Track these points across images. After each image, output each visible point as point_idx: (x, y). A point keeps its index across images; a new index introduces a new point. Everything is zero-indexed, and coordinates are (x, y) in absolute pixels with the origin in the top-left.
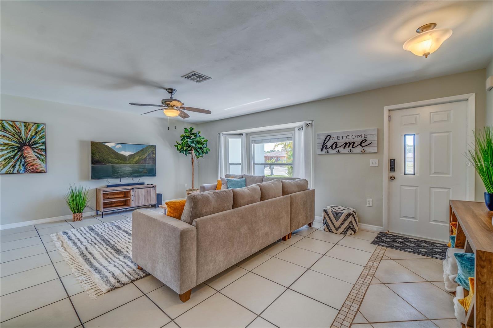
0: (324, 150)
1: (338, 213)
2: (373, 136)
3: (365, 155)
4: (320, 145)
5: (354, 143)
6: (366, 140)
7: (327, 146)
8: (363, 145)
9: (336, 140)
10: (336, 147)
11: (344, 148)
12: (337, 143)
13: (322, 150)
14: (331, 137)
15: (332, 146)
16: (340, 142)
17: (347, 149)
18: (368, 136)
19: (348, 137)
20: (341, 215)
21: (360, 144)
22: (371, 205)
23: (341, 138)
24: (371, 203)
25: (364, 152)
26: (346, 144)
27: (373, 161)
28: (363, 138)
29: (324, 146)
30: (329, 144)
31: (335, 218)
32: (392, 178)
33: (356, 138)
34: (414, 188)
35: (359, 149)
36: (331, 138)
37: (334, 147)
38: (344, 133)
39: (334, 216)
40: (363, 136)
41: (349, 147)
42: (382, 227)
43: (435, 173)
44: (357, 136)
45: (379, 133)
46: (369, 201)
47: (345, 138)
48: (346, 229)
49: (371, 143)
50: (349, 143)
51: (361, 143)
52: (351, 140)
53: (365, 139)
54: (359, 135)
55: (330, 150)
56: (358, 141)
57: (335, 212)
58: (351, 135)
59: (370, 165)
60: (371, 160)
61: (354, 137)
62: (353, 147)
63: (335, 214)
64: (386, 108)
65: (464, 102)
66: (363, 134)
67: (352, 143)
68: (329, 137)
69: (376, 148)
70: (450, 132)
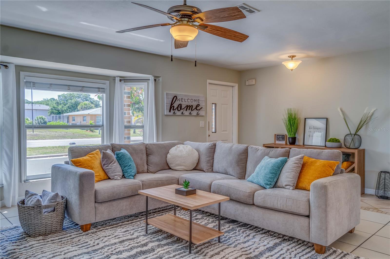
0: (172, 111)
2: (203, 102)
3: (198, 118)
4: (168, 105)
5: (192, 106)
6: (199, 105)
7: (174, 106)
9: (181, 102)
10: (181, 109)
11: (186, 110)
12: (181, 105)
13: (170, 111)
14: (177, 98)
15: (178, 108)
16: (183, 105)
17: (188, 112)
18: (200, 102)
19: (189, 101)
21: (196, 108)
23: (184, 101)
25: (198, 115)
26: (187, 106)
28: (197, 103)
29: (172, 107)
30: (176, 105)
32: (209, 136)
33: (193, 102)
35: (194, 113)
36: (177, 100)
37: (179, 109)
38: (186, 96)
40: (197, 101)
41: (189, 110)
43: (223, 131)
44: (194, 100)
47: (186, 101)
49: (202, 108)
50: (189, 106)
51: (197, 107)
52: (190, 104)
53: (199, 104)
54: (195, 100)
55: (176, 111)
56: (194, 104)
58: (190, 99)
59: (200, 126)
60: (201, 122)
61: (192, 101)
62: (192, 110)
64: (209, 81)
65: (231, 88)
66: (197, 100)
67: (191, 106)
68: (175, 98)
69: (204, 112)
70: (227, 105)
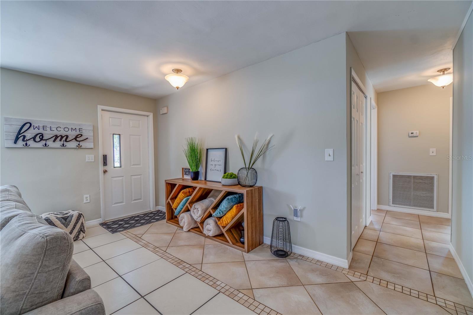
0: (20, 143)
1: (66, 218)
2: (89, 131)
3: (80, 151)
4: (12, 134)
5: (67, 136)
6: (82, 135)
7: (24, 137)
8: (78, 139)
9: (41, 131)
10: (42, 139)
11: (54, 141)
12: (43, 134)
13: (15, 142)
14: (32, 125)
15: (34, 138)
16: (48, 134)
17: (58, 144)
18: (83, 131)
19: (59, 129)
20: (71, 219)
21: (75, 139)
22: (89, 201)
23: (48, 129)
24: (88, 199)
25: (79, 147)
26: (56, 137)
27: (89, 157)
28: (78, 133)
29: (19, 136)
30: (29, 135)
32: (105, 172)
33: (70, 131)
34: (121, 178)
35: (74, 144)
36: (32, 128)
37: (38, 139)
38: (52, 123)
39: (62, 223)
40: (78, 130)
41: (60, 140)
42: (100, 219)
43: (134, 165)
44: (70, 129)
45: (95, 129)
46: (87, 198)
47: (54, 129)
48: (77, 234)
49: (88, 138)
50: (61, 136)
51: (76, 137)
52: (64, 133)
53: (81, 133)
54: (74, 128)
55: (31, 143)
56: (72, 134)
57: (62, 218)
58: (63, 127)
59: (86, 161)
60: (87, 155)
61: (66, 130)
62: (66, 141)
64: (100, 107)
65: (146, 117)
66: (78, 128)
67: (64, 136)
68: (28, 125)
69: (93, 143)
70: (140, 136)
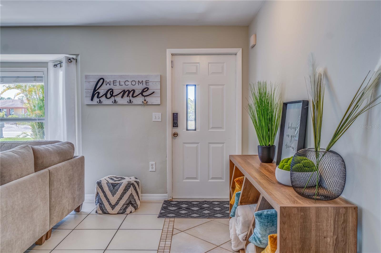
0: (96, 99)
1: (115, 185)
2: (156, 83)
3: (146, 108)
4: (90, 91)
5: (134, 91)
6: (148, 89)
7: (99, 93)
8: (145, 94)
9: (112, 86)
10: (112, 95)
11: (122, 97)
12: (113, 90)
13: (92, 99)
14: (105, 81)
15: (106, 94)
16: (117, 89)
17: (126, 99)
18: (150, 84)
19: (127, 83)
20: (119, 187)
21: (142, 93)
22: (154, 170)
23: (118, 84)
24: (154, 166)
25: (145, 104)
26: (124, 92)
27: (156, 115)
28: (145, 86)
29: (95, 93)
30: (102, 91)
31: (111, 192)
32: (175, 135)
33: (137, 84)
34: (195, 145)
35: (139, 100)
36: (105, 83)
37: (109, 95)
38: (121, 76)
39: (110, 190)
40: (144, 83)
41: (128, 96)
42: (166, 195)
43: (213, 128)
44: (137, 83)
45: (162, 80)
46: (152, 165)
47: (122, 83)
48: (125, 206)
49: (154, 92)
50: (128, 91)
51: (143, 91)
52: (130, 87)
53: (147, 86)
54: (140, 81)
55: (103, 99)
56: (138, 88)
57: (112, 184)
58: (130, 80)
59: (153, 121)
60: (153, 113)
61: (134, 83)
62: (133, 96)
63: (112, 186)
65: (234, 56)
66: (144, 81)
67: (131, 91)
68: (102, 81)
69: (159, 99)
70: (224, 85)
